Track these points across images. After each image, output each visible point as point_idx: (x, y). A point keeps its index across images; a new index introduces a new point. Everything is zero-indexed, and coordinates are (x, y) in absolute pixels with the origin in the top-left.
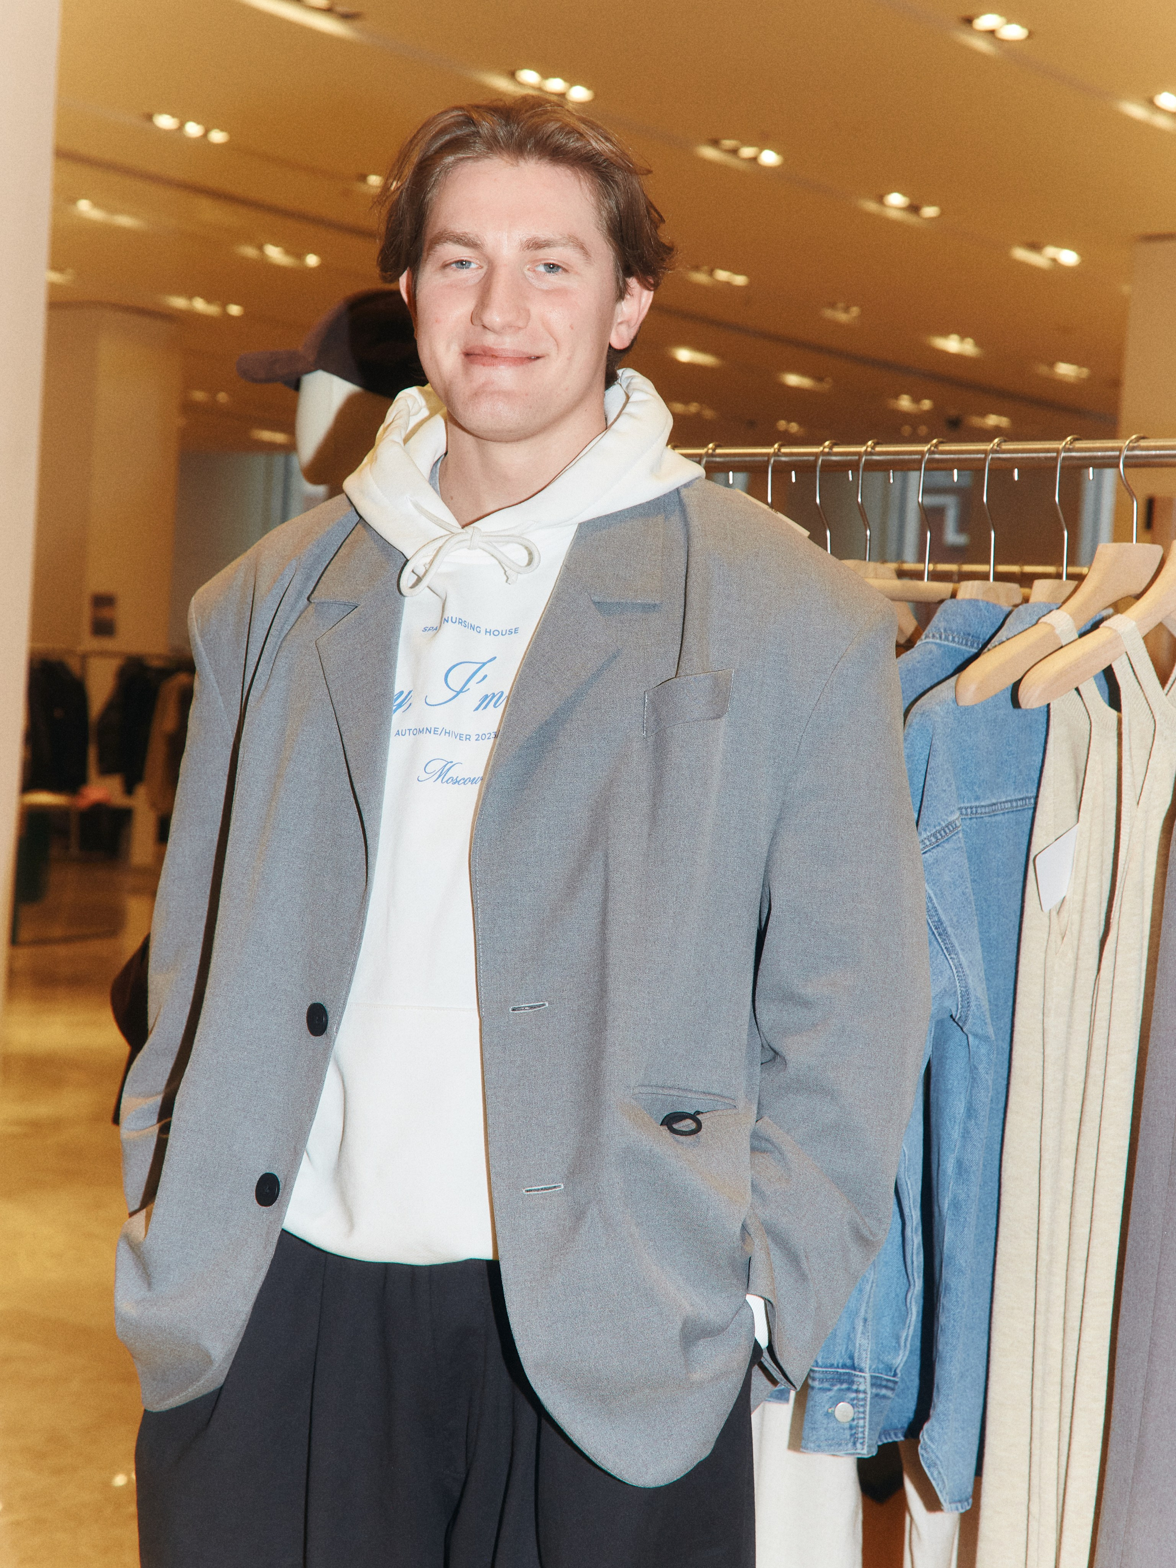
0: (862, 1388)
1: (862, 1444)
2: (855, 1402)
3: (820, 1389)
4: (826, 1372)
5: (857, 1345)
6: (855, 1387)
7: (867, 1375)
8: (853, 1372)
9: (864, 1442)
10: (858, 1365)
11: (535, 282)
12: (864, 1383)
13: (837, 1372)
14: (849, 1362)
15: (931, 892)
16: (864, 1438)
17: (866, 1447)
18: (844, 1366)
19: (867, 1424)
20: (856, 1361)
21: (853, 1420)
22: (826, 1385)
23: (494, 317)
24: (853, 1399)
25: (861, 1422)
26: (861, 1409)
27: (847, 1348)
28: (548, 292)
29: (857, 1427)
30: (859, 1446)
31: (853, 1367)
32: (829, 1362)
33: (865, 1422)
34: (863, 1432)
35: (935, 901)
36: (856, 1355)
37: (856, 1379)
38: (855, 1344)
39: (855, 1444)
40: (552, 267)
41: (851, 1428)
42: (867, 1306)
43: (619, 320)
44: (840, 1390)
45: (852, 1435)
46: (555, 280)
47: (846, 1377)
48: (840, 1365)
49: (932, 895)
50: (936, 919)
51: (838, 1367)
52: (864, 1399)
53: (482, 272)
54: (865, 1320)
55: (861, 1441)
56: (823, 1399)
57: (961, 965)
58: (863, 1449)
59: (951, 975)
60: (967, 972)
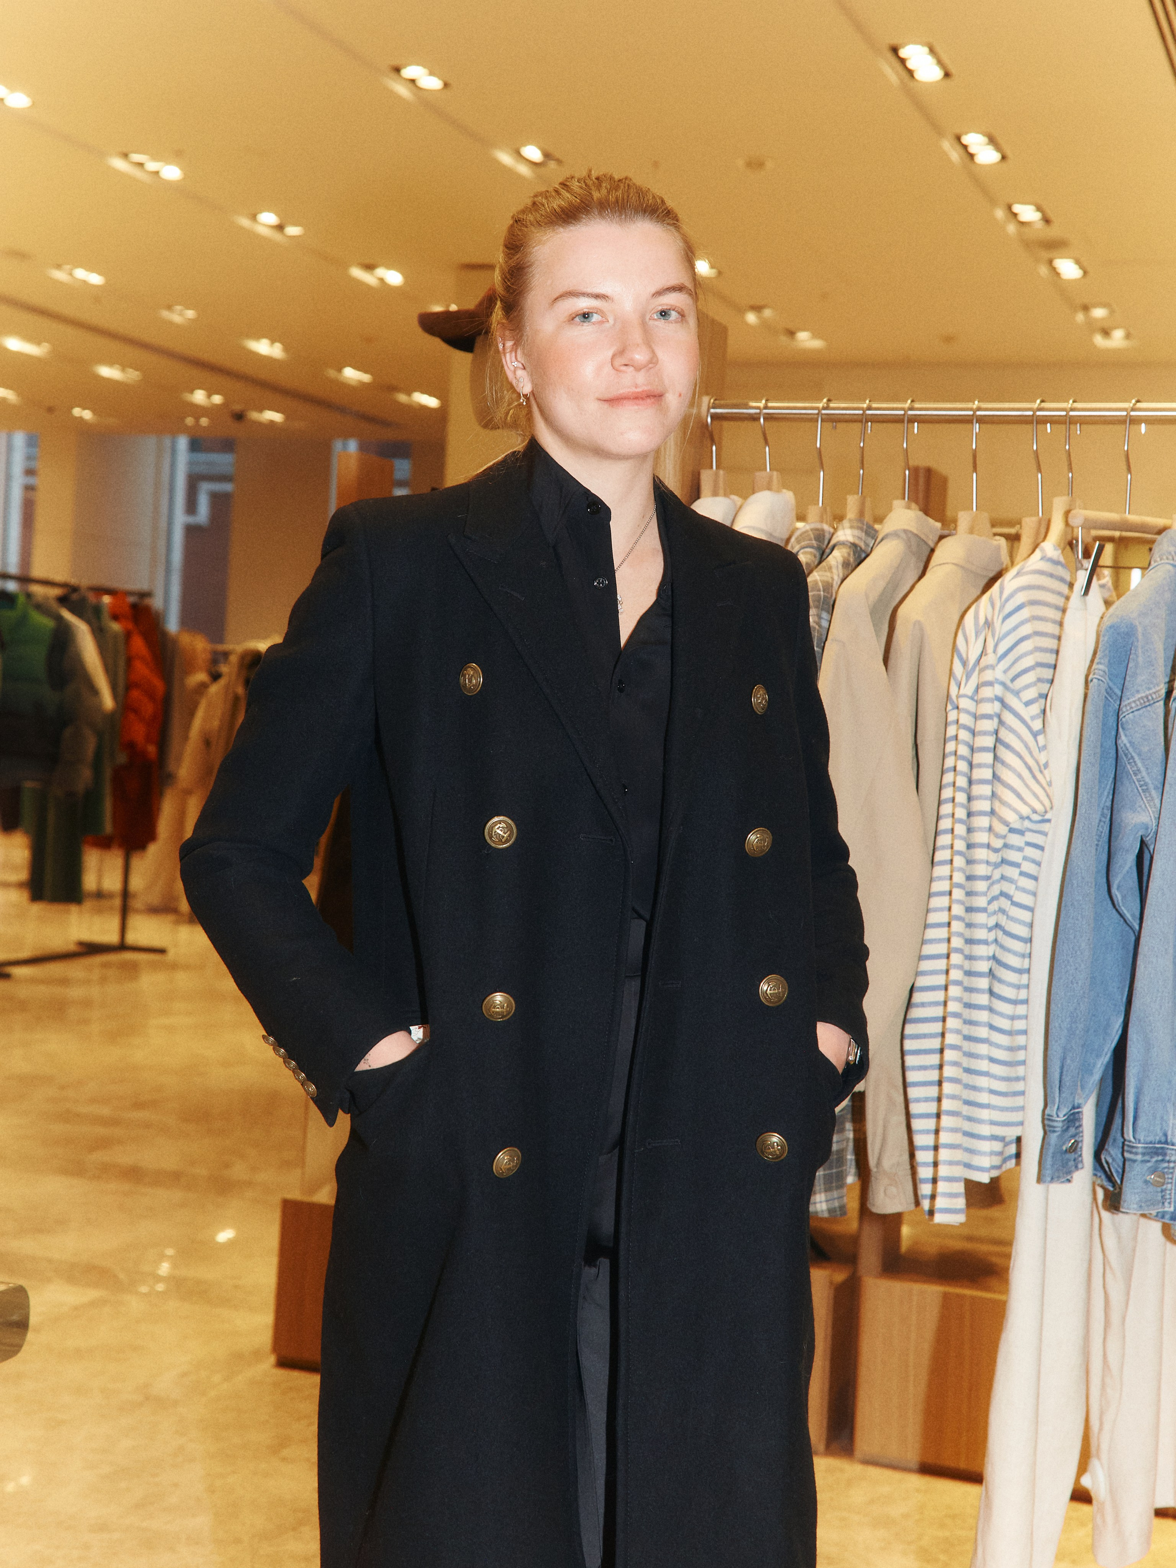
0: (1173, 1159)
1: (1170, 1203)
4: (1147, 1147)
5: (1171, 1125)
6: (1167, 1158)
8: (1166, 1147)
10: (1171, 1141)
12: (1175, 1154)
13: (1155, 1147)
14: (1162, 1139)
16: (1170, 1199)
17: (1172, 1205)
18: (1160, 1142)
19: (1173, 1188)
20: (1169, 1137)
22: (1147, 1158)
25: (1169, 1186)
26: (1171, 1176)
27: (1162, 1127)
29: (1166, 1190)
30: (1166, 1204)
31: (1166, 1142)
32: (1149, 1139)
33: (1172, 1186)
34: (1170, 1194)
36: (1169, 1133)
37: (1169, 1152)
38: (1168, 1125)
39: (1163, 1203)
44: (1157, 1161)
47: (1160, 1151)
48: (1156, 1142)
51: (1155, 1143)
52: (1173, 1168)
55: (1168, 1201)
56: (1146, 1168)
58: (1169, 1207)
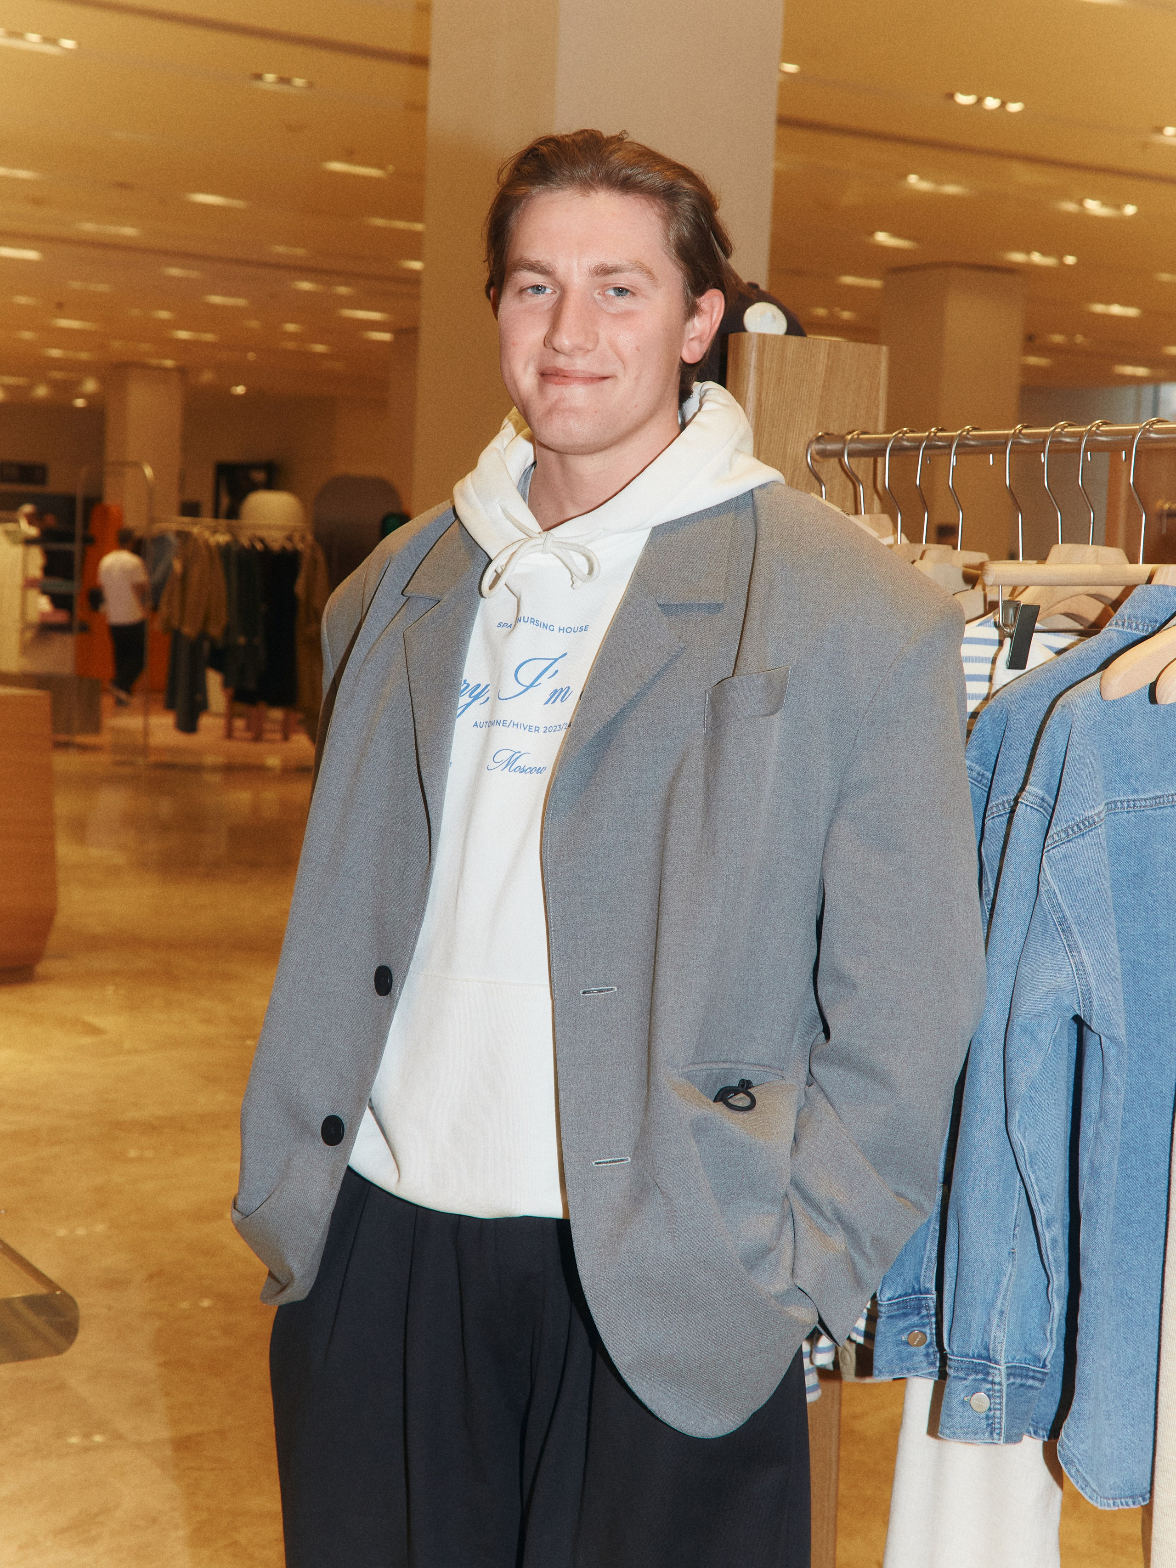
0: (997, 1380)
1: (999, 1434)
2: (991, 1393)
3: (955, 1377)
4: (962, 1361)
5: (992, 1337)
6: (990, 1378)
7: (1003, 1368)
8: (989, 1363)
9: (1000, 1432)
10: (994, 1357)
11: (604, 305)
12: (1000, 1374)
13: (973, 1362)
14: (984, 1353)
15: (1055, 888)
16: (1001, 1428)
17: (1002, 1438)
18: (980, 1357)
19: (1004, 1416)
20: (991, 1352)
21: (990, 1409)
22: (961, 1374)
23: (564, 340)
24: (989, 1390)
25: (998, 1413)
26: (998, 1401)
27: (983, 1339)
28: (615, 316)
29: (994, 1417)
30: (995, 1436)
31: (989, 1359)
32: (964, 1352)
33: (1001, 1414)
34: (1000, 1423)
35: (1059, 897)
36: (991, 1347)
37: (991, 1371)
38: (990, 1338)
39: (991, 1433)
40: (621, 291)
41: (987, 1418)
42: (1004, 1299)
43: (692, 336)
44: (975, 1380)
45: (988, 1425)
46: (623, 303)
47: (981, 1368)
48: (976, 1355)
49: (1057, 892)
50: (1061, 915)
51: (974, 1357)
52: (1000, 1391)
53: (555, 296)
54: (1002, 1313)
55: (997, 1431)
56: (960, 1388)
57: (1082, 963)
58: (999, 1440)
59: (1070, 972)
60: (1090, 970)
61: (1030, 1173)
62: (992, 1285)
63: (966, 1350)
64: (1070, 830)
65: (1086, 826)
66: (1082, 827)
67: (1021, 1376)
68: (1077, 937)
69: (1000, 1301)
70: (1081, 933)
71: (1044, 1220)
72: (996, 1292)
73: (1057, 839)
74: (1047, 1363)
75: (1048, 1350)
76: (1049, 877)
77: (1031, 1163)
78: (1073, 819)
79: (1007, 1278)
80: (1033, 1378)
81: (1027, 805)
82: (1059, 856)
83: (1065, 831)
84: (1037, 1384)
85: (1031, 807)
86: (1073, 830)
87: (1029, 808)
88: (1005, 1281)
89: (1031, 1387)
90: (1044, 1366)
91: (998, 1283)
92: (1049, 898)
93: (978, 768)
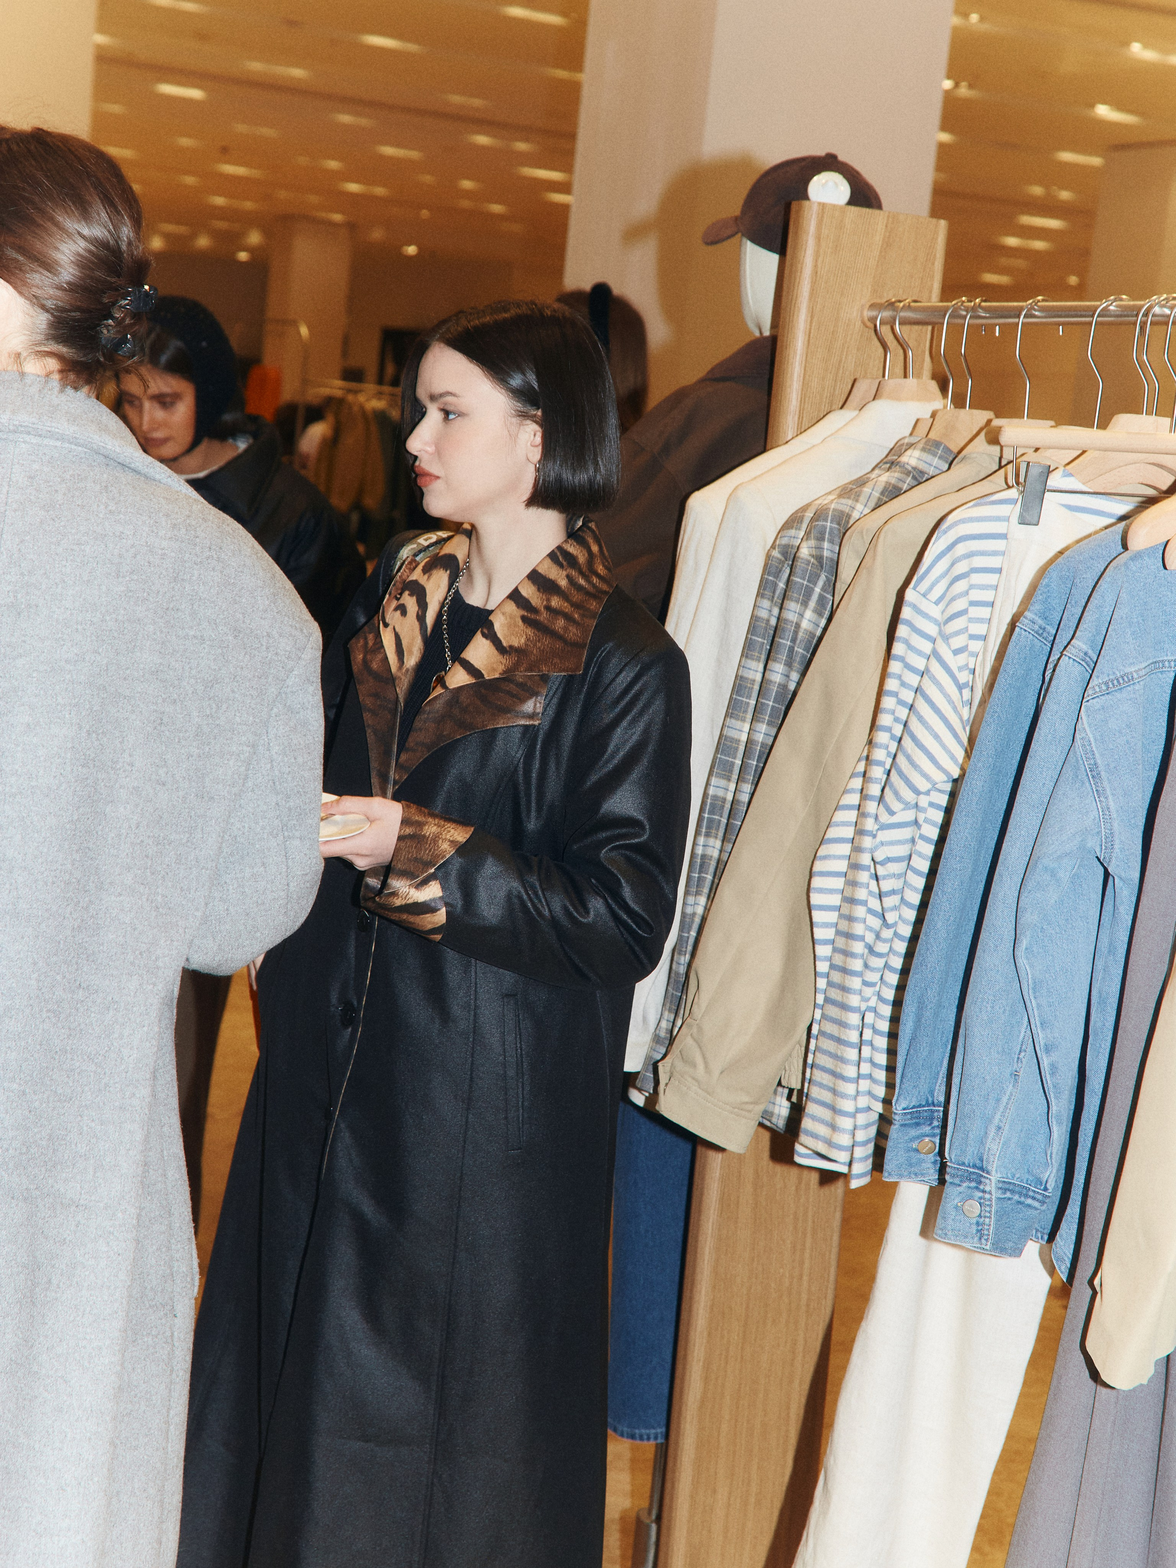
0: (987, 1189)
1: (987, 1240)
2: (982, 1201)
3: (953, 1184)
5: (987, 1148)
6: (982, 1187)
7: (993, 1178)
8: (981, 1173)
9: (988, 1239)
10: (987, 1167)
12: (991, 1184)
13: (969, 1171)
14: (978, 1163)
15: (1091, 736)
16: (989, 1235)
17: (989, 1244)
18: (974, 1166)
19: (991, 1225)
20: (985, 1163)
21: (980, 1216)
22: (958, 1181)
24: (981, 1198)
25: (987, 1220)
26: (988, 1209)
27: (979, 1150)
29: (983, 1224)
30: (983, 1241)
31: (982, 1169)
33: (990, 1221)
34: (988, 1230)
35: (1093, 744)
36: (985, 1158)
37: (983, 1180)
38: (984, 1150)
39: (980, 1239)
41: (978, 1224)
42: (1003, 1116)
44: (970, 1188)
45: (978, 1231)
47: (974, 1177)
49: (1092, 739)
50: (1092, 762)
51: (969, 1166)
52: (990, 1200)
54: (1000, 1128)
56: (955, 1194)
57: (1109, 808)
58: (986, 1245)
59: (1097, 816)
60: (1114, 815)
61: (1032, 998)
62: (992, 1102)
63: (962, 1159)
64: (1110, 683)
65: (1123, 682)
66: (1121, 681)
67: (1020, 1194)
68: (1106, 784)
69: (998, 1116)
70: (1109, 781)
71: (1042, 1043)
72: (995, 1109)
73: (1097, 689)
74: (1048, 1186)
75: (1048, 1173)
76: (1086, 726)
77: (1034, 989)
78: (1114, 673)
79: (1007, 1097)
80: (1034, 1198)
81: (1070, 658)
82: (1098, 707)
83: (1106, 683)
84: (1036, 1204)
85: (1074, 660)
86: (1113, 684)
87: (1071, 660)
88: (1005, 1099)
89: (1029, 1206)
90: (1046, 1189)
91: (998, 1101)
92: (1083, 745)
93: (1040, 622)
